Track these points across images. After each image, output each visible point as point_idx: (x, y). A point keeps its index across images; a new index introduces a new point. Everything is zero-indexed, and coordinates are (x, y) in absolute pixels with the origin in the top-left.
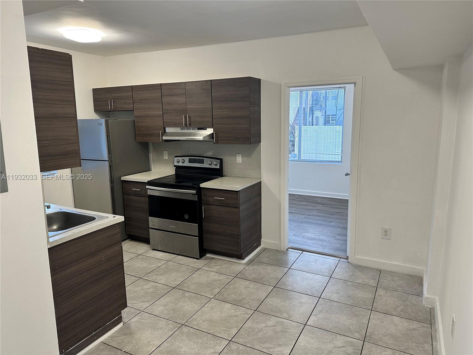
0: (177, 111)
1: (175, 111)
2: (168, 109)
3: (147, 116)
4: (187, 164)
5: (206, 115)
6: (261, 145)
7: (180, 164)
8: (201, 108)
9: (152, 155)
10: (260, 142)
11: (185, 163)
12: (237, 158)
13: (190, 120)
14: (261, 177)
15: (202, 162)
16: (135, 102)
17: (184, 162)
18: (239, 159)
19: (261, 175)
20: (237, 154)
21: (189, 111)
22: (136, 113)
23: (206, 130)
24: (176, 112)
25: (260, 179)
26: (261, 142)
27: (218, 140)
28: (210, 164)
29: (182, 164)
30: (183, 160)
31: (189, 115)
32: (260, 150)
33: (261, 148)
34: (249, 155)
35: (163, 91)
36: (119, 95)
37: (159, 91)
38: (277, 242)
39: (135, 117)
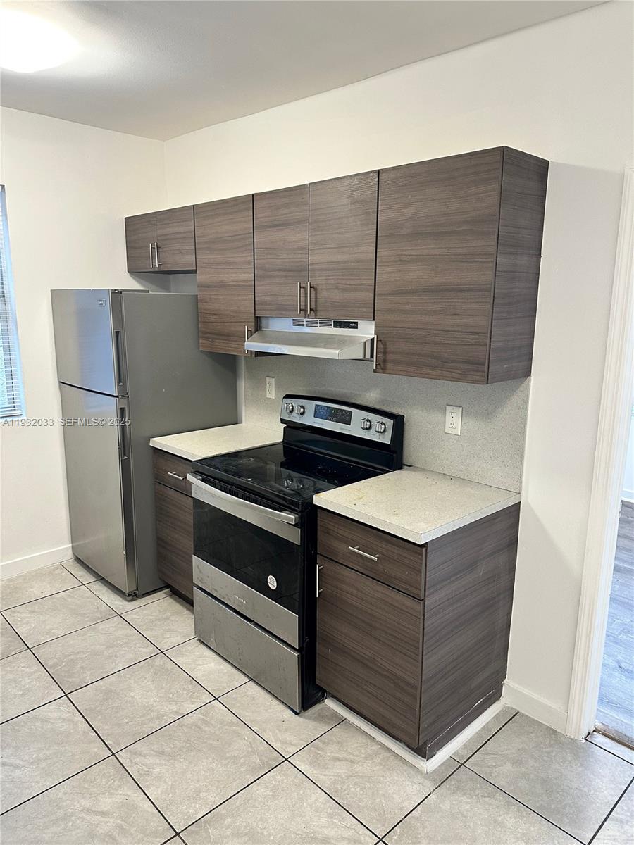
0: (285, 270)
1: (279, 270)
2: (267, 266)
3: (223, 286)
4: (310, 420)
5: (358, 282)
6: (528, 386)
7: (295, 418)
8: (345, 262)
9: (243, 384)
10: (528, 373)
11: (305, 415)
12: (448, 416)
13: (316, 298)
14: (520, 490)
15: (346, 419)
16: (199, 249)
17: (304, 412)
18: (454, 422)
19: (521, 483)
20: (447, 407)
21: (313, 270)
22: (201, 277)
23: (357, 328)
24: (283, 273)
25: (518, 496)
26: (530, 375)
27: (385, 361)
28: (367, 429)
29: (298, 417)
30: (302, 407)
31: (313, 283)
32: (526, 401)
33: (527, 396)
34: (488, 414)
35: (259, 216)
36: (171, 230)
37: (248, 216)
38: (556, 705)
39: (198, 286)
